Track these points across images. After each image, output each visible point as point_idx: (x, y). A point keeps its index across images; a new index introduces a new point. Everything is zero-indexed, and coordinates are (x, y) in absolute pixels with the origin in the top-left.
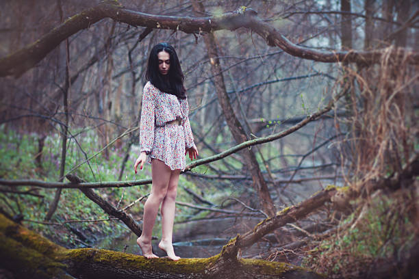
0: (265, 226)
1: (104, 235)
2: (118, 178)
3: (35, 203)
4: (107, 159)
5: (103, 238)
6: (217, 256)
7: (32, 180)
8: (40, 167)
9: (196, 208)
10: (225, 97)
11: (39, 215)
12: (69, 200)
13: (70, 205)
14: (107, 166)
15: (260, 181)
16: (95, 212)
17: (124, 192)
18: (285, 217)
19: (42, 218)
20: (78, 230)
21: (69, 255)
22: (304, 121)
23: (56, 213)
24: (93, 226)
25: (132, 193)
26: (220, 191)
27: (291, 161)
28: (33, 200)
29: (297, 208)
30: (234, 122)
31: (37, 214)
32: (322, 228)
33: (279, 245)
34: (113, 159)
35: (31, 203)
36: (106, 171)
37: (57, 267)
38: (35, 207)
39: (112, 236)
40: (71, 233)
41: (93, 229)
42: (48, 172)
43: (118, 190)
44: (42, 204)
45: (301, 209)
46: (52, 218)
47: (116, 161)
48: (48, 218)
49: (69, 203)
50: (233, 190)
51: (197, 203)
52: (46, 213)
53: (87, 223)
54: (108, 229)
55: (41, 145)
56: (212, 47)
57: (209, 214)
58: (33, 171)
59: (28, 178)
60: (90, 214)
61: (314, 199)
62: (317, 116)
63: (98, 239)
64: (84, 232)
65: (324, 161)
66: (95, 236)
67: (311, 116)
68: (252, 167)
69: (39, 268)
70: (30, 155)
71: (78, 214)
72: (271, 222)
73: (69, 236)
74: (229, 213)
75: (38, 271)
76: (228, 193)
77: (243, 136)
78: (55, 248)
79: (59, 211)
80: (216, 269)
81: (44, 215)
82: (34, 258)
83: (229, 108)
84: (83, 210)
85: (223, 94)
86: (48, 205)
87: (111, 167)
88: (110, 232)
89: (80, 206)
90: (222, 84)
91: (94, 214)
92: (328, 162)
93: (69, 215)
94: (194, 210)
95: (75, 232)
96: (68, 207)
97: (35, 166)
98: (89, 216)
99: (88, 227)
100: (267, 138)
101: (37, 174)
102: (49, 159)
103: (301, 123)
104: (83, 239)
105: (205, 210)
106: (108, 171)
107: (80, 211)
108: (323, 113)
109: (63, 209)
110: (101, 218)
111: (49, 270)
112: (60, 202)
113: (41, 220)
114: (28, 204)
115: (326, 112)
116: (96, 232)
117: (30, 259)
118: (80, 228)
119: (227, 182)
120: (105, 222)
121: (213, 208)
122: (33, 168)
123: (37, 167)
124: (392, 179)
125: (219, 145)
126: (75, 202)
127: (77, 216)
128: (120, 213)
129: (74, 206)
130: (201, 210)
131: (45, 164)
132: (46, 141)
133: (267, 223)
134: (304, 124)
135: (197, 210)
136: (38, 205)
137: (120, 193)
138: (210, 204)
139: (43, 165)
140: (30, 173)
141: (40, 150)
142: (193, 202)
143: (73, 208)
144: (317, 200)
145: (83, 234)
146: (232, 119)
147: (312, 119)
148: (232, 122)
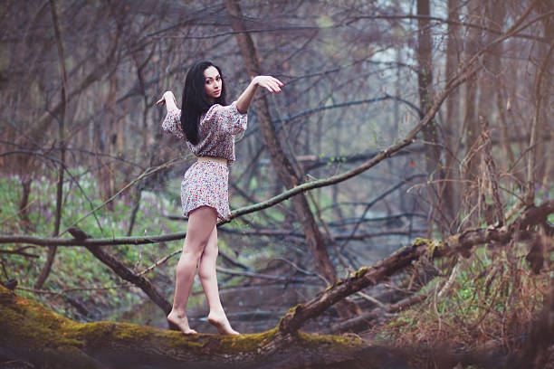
0: (335, 292)
1: (112, 308)
2: (126, 233)
3: (22, 267)
4: (111, 209)
5: (110, 312)
6: (272, 331)
7: (15, 235)
8: (26, 219)
9: (227, 273)
10: (270, 127)
11: (27, 282)
12: (65, 262)
13: (65, 269)
14: (111, 218)
15: (316, 237)
16: (99, 278)
17: (135, 252)
18: (361, 279)
19: (31, 286)
20: (77, 301)
21: (80, 330)
22: (376, 158)
23: (48, 279)
24: (96, 296)
25: (144, 254)
26: (257, 251)
27: (346, 211)
28: (19, 263)
29: (376, 268)
30: (282, 159)
31: (24, 281)
32: (395, 297)
33: (340, 319)
34: (119, 210)
35: (17, 266)
36: (110, 225)
37: (71, 345)
38: (22, 272)
39: (121, 309)
40: (69, 305)
41: (97, 300)
42: (36, 226)
43: (127, 249)
44: (29, 268)
45: (382, 269)
46: (44, 286)
47: (123, 212)
48: (40, 285)
49: (65, 267)
50: (273, 249)
51: (228, 267)
52: (36, 280)
53: (88, 293)
54: (116, 300)
55: (27, 191)
56: (253, 63)
57: (243, 280)
58: (17, 224)
59: (11, 234)
60: (92, 280)
61: (399, 256)
62: (393, 151)
63: (103, 313)
64: (85, 303)
65: (390, 211)
66: (99, 308)
67: (386, 151)
68: (304, 219)
69: (47, 345)
70: (11, 204)
71: (77, 280)
72: (343, 286)
73: (66, 309)
74: (270, 279)
75: (47, 350)
76: (267, 253)
77: (293, 177)
78: (62, 322)
79: (52, 277)
80: (272, 346)
81: (33, 281)
82: (42, 333)
83: (275, 141)
84: (82, 276)
85: (267, 123)
86: (37, 268)
87: (116, 220)
88: (119, 304)
89: (79, 271)
90: (265, 111)
91: (96, 280)
92: (397, 212)
93: (65, 282)
94: (225, 276)
95: (74, 304)
96: (64, 272)
97: (18, 219)
98: (90, 283)
99: (90, 297)
100: (328, 180)
101: (22, 229)
102: (38, 209)
103: (373, 160)
104: (84, 313)
105: (238, 275)
106: (113, 224)
107: (79, 277)
108: (402, 147)
109: (57, 274)
110: (106, 286)
111: (60, 348)
112: (53, 265)
113: (29, 288)
114: (12, 267)
115: (405, 145)
116: (101, 304)
117: (35, 334)
118: (81, 299)
119: (265, 238)
120: (112, 290)
121: (249, 273)
122: (16, 221)
123: (22, 219)
124: (500, 230)
125: (254, 191)
126: (72, 265)
127: (75, 283)
128: (137, 278)
129: (71, 270)
130: (233, 275)
131: (33, 215)
132: (32, 185)
133: (338, 288)
134: (377, 162)
135: (228, 276)
136: (26, 270)
137: (130, 253)
138: (245, 268)
139: (30, 217)
140: (13, 228)
141: (26, 197)
142: (223, 264)
143: (70, 273)
144: (402, 258)
145: (84, 306)
146: (279, 156)
147: (387, 156)
148: (279, 160)
